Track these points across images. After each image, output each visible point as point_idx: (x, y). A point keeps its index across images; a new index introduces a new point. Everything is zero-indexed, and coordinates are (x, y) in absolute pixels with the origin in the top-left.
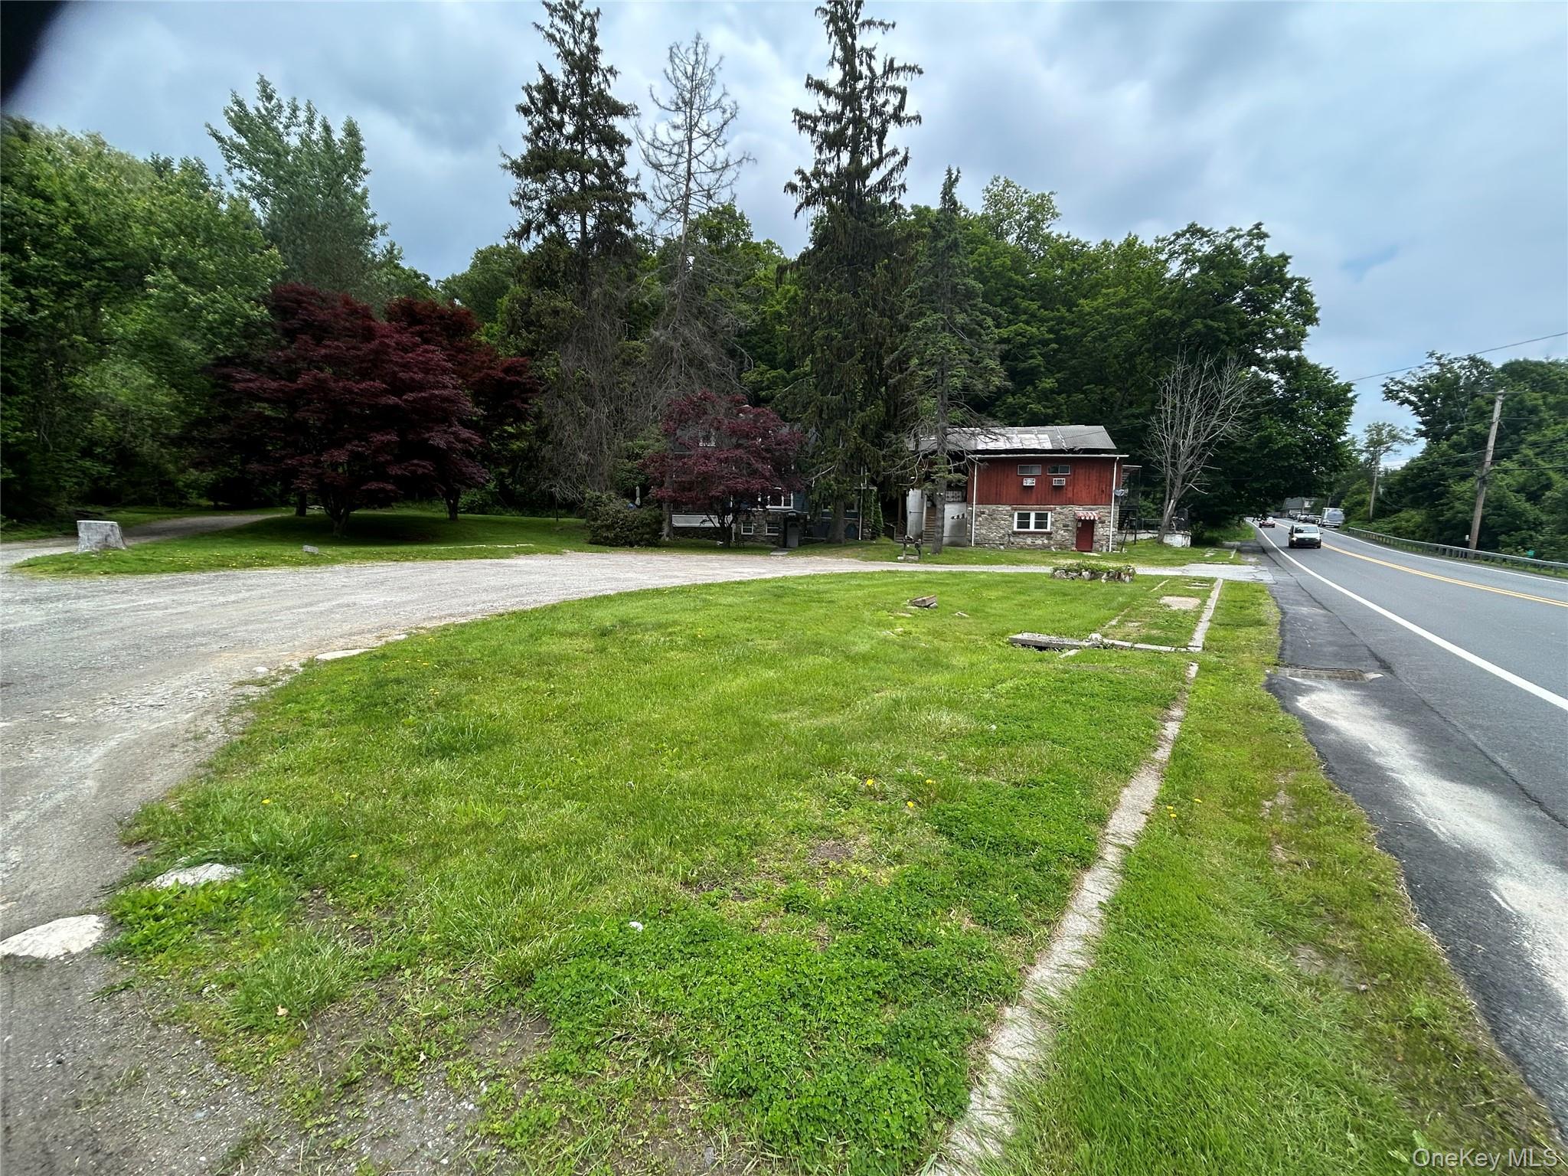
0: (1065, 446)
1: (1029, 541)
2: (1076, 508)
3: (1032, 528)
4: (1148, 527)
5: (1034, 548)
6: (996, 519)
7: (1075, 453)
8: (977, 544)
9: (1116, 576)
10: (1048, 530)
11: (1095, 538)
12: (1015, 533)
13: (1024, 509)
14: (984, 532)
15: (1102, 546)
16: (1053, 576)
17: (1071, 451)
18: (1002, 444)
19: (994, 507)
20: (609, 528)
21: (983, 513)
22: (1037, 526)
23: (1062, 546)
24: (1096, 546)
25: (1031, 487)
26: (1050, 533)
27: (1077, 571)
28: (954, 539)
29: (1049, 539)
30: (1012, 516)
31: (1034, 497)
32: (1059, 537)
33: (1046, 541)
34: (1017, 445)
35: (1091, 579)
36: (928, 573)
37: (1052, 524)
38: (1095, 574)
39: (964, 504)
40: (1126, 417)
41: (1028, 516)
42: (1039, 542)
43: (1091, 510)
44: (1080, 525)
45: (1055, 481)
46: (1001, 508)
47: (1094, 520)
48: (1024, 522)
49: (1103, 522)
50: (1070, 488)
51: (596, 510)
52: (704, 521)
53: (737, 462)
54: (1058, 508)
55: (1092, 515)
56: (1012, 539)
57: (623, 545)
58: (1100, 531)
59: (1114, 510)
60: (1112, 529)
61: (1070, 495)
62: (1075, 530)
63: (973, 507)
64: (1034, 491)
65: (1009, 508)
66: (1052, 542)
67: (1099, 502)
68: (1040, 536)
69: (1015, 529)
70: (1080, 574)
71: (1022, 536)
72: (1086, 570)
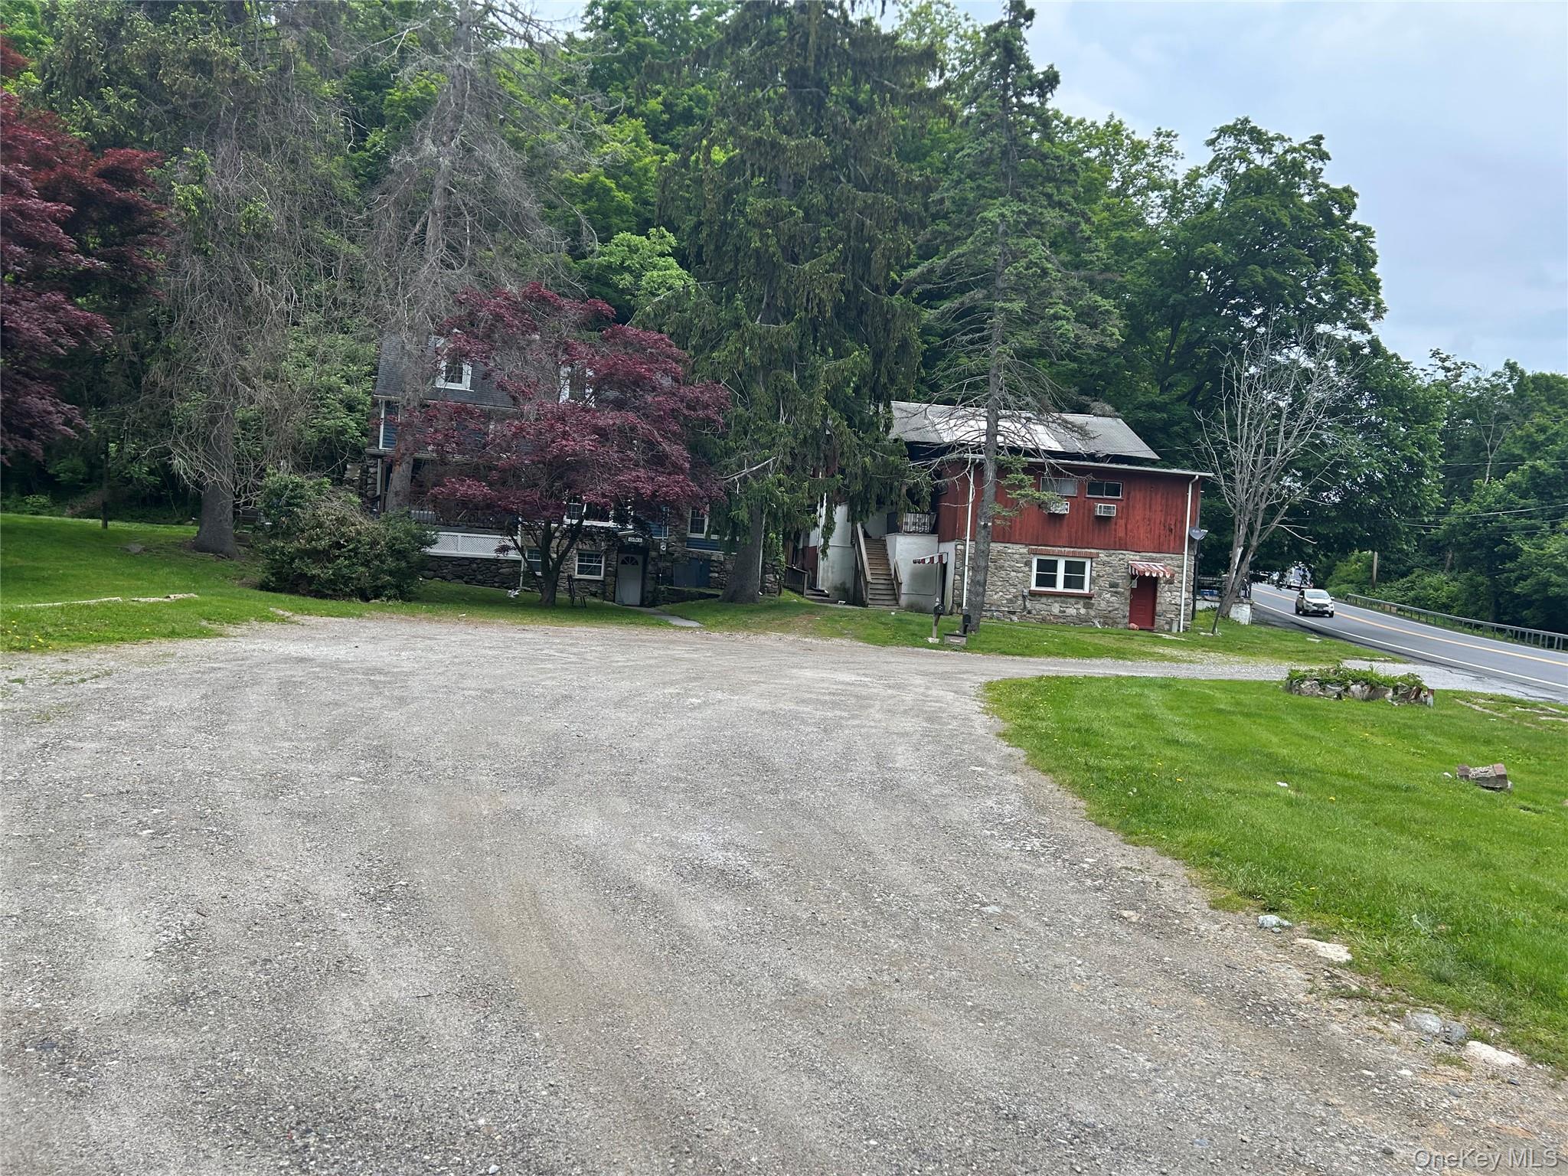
0: (1081, 448)
1: (1056, 608)
2: (1131, 557)
3: (1060, 587)
5: (1062, 622)
6: (1002, 567)
10: (1086, 590)
11: (1158, 608)
12: (1033, 594)
13: (1049, 552)
15: (1168, 623)
16: (1294, 690)
19: (1000, 546)
22: (1068, 583)
23: (1108, 620)
24: (1160, 621)
25: (1062, 516)
26: (1089, 597)
27: (1340, 683)
28: (914, 598)
29: (1088, 606)
30: (1028, 564)
31: (1065, 533)
32: (1103, 605)
33: (1083, 611)
35: (1367, 700)
37: (1092, 581)
38: (1374, 687)
39: (934, 538)
41: (1053, 565)
42: (1071, 611)
43: (1153, 560)
44: (1135, 585)
45: (1100, 509)
46: (1011, 549)
47: (1157, 579)
48: (1047, 576)
49: (1171, 582)
50: (1122, 522)
54: (1103, 555)
55: (1157, 568)
56: (1029, 605)
58: (1165, 597)
59: (1187, 560)
60: (1185, 595)
61: (1121, 534)
62: (1128, 593)
63: (965, 545)
64: (1065, 522)
65: (1025, 551)
66: (1092, 613)
67: (1165, 547)
68: (1073, 601)
69: (1033, 587)
70: (1347, 689)
71: (1044, 600)
72: (1355, 682)
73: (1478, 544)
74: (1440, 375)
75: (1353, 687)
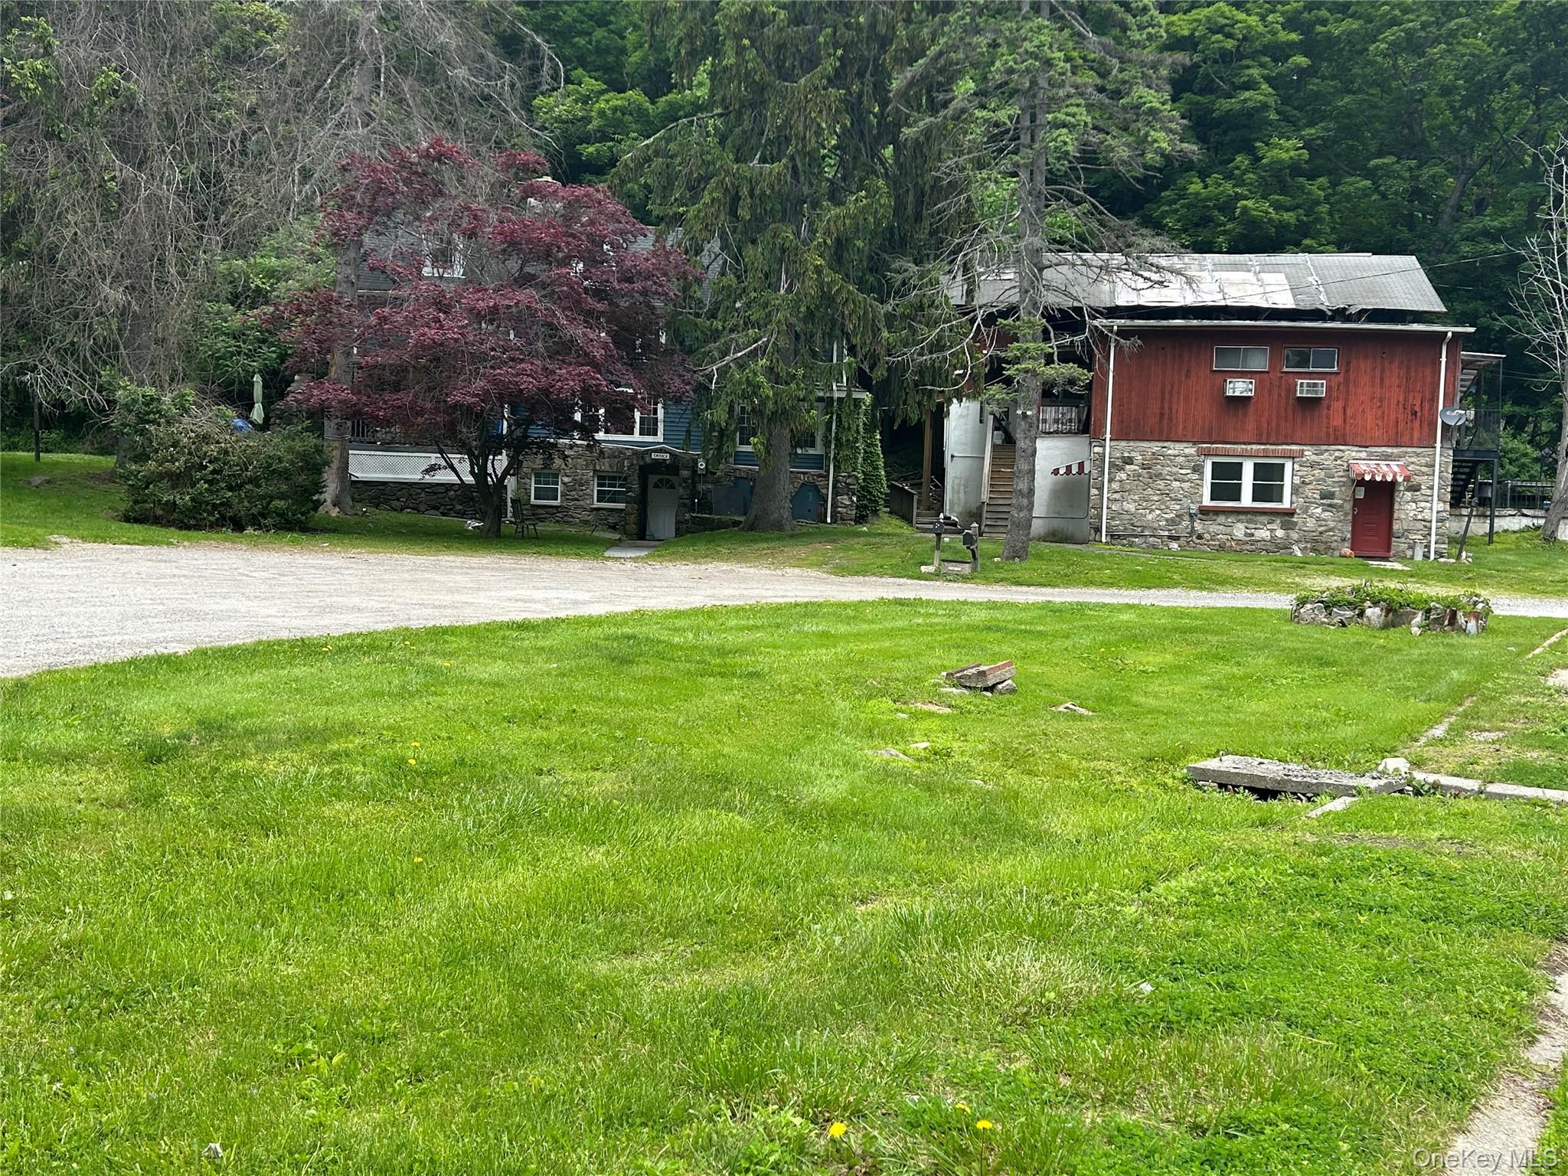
0: (1325, 301)
1: (1239, 530)
2: (1351, 453)
3: (1246, 500)
4: (1521, 501)
5: (1250, 549)
6: (1159, 475)
7: (1349, 318)
8: (1113, 536)
9: (1446, 618)
10: (1286, 504)
11: (1396, 526)
12: (1205, 512)
13: (1229, 452)
14: (1132, 507)
15: (1412, 547)
16: (1295, 617)
17: (1340, 314)
18: (1175, 295)
19: (1155, 447)
20: (177, 480)
21: (1129, 461)
22: (1259, 494)
23: (1318, 546)
24: (1399, 545)
25: (1242, 401)
26: (1290, 513)
27: (1352, 605)
28: (1057, 524)
29: (1287, 526)
30: (1198, 469)
31: (1251, 426)
32: (1311, 524)
33: (1280, 533)
34: (1209, 297)
35: (1385, 626)
36: (993, 606)
37: (1295, 490)
38: (1396, 613)
39: (1083, 440)
40: (1469, 238)
41: (1236, 470)
42: (1263, 534)
43: (1387, 457)
44: (1361, 494)
45: (1303, 388)
46: (1174, 449)
47: (1394, 483)
48: (1227, 483)
49: (1415, 488)
50: (1338, 405)
51: (142, 432)
52: (432, 469)
53: (521, 320)
54: (1309, 453)
55: (1388, 470)
56: (1198, 526)
57: (216, 526)
58: (1406, 509)
59: (1441, 459)
60: (1437, 506)
61: (1337, 421)
62: (1348, 507)
63: (1104, 447)
64: (1252, 408)
65: (1191, 450)
66: (1294, 536)
67: (1406, 439)
68: (1264, 519)
69: (1207, 501)
70: (1361, 614)
71: (1221, 519)
72: (1375, 604)
75: (1369, 612)
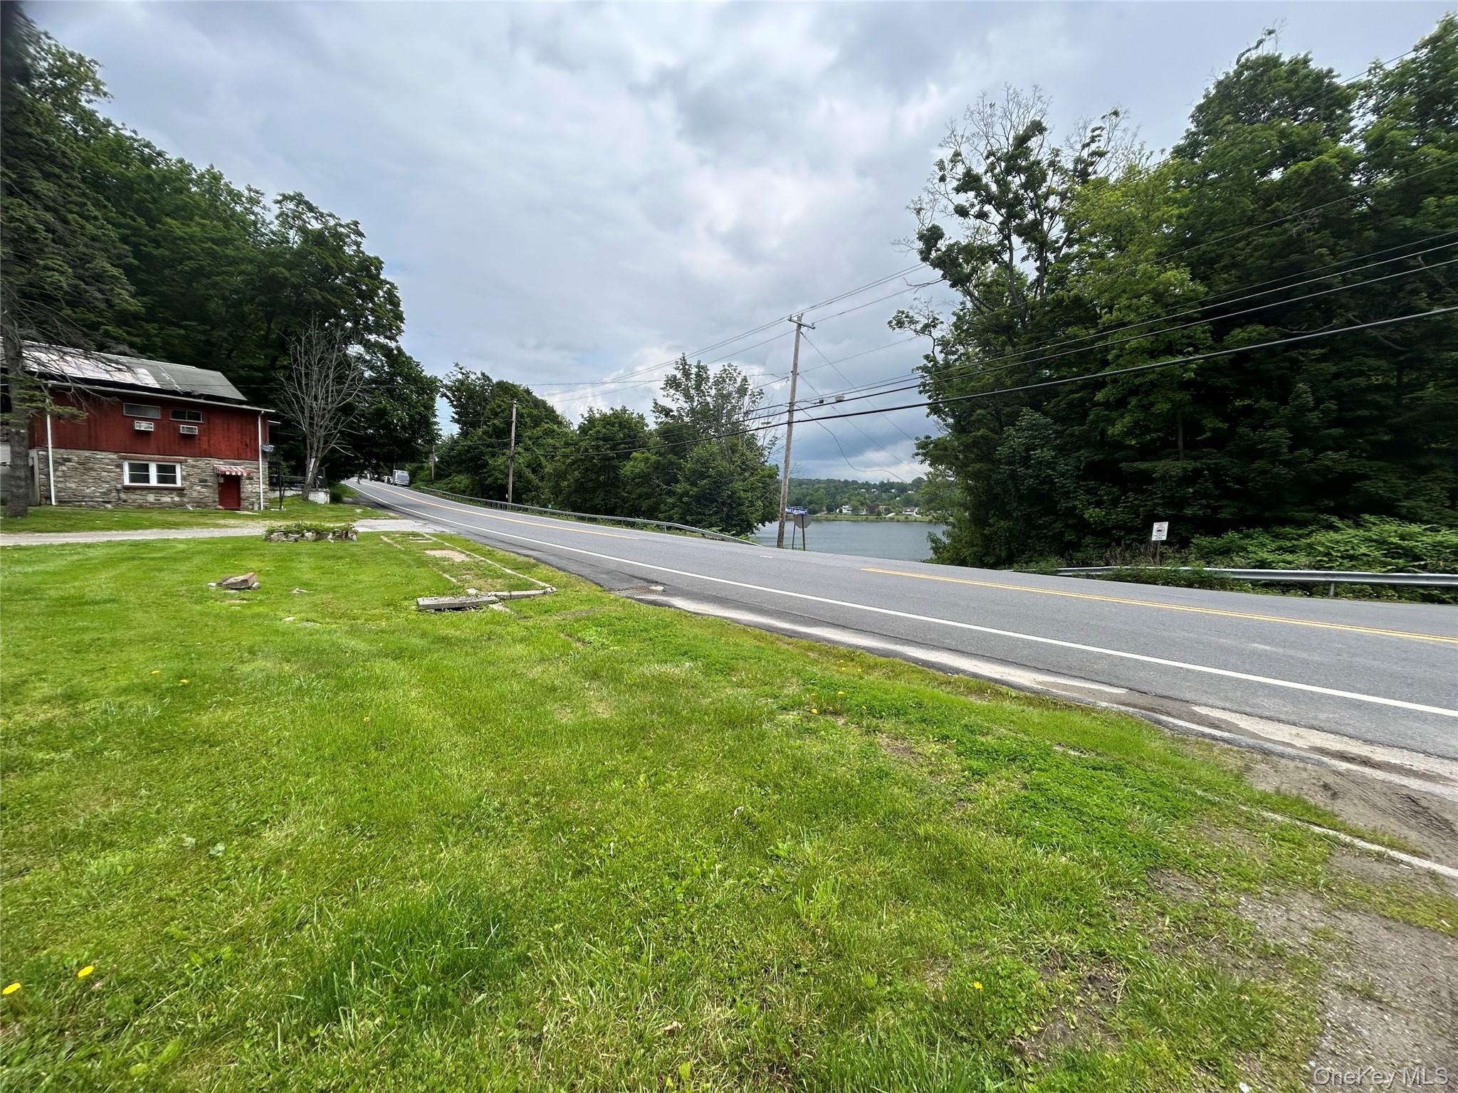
0: (178, 388)
1: (151, 498)
2: (215, 461)
3: (154, 482)
4: (291, 484)
5: (162, 507)
6: (91, 469)
7: (194, 397)
8: (61, 502)
9: (344, 535)
10: (179, 484)
11: (243, 495)
12: (127, 489)
13: (140, 458)
14: (73, 486)
15: (252, 504)
16: (268, 538)
17: (188, 394)
19: (88, 453)
21: (69, 460)
22: (161, 479)
23: (202, 505)
24: (245, 504)
25: (146, 433)
26: (182, 489)
27: (298, 532)
29: (181, 495)
30: (120, 466)
31: (153, 445)
32: (195, 494)
33: (177, 499)
34: (116, 379)
35: (316, 540)
37: (184, 478)
38: (320, 534)
40: (243, 367)
41: (146, 468)
42: (167, 499)
44: (222, 481)
45: (183, 429)
46: (100, 455)
47: (240, 476)
48: (140, 473)
49: (251, 478)
50: (205, 439)
54: (190, 461)
55: (238, 470)
56: (123, 496)
58: (247, 488)
59: (262, 465)
60: (262, 486)
61: (205, 446)
62: (216, 486)
63: (47, 451)
64: (152, 437)
65: (114, 456)
66: (186, 500)
67: (244, 456)
68: (166, 492)
69: (127, 482)
70: (303, 536)
71: (139, 492)
72: (309, 531)
73: (471, 460)
74: (460, 376)
75: (307, 534)
